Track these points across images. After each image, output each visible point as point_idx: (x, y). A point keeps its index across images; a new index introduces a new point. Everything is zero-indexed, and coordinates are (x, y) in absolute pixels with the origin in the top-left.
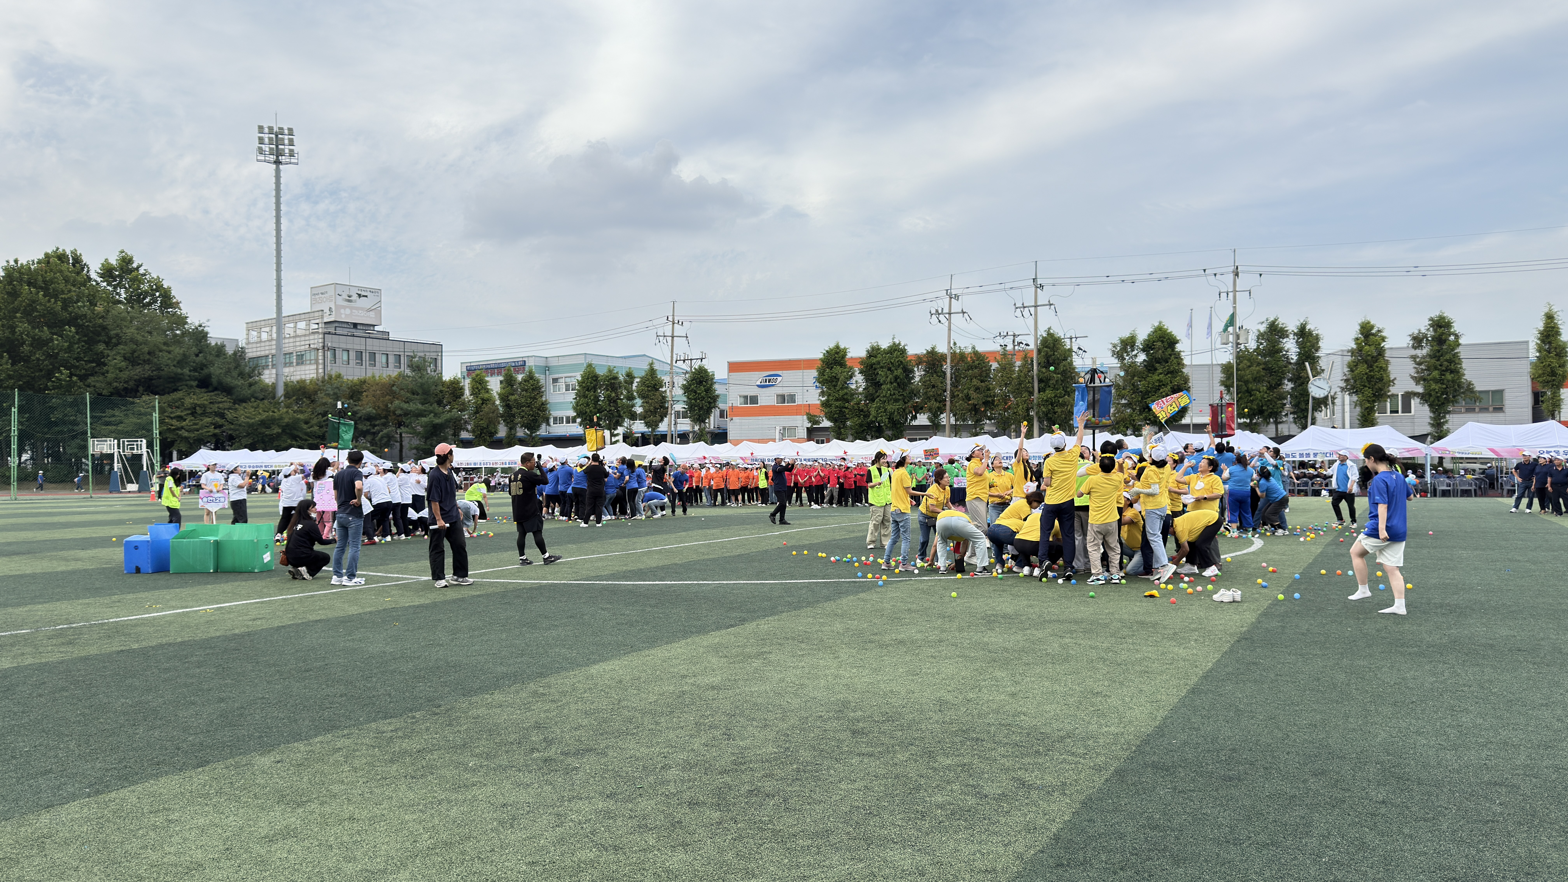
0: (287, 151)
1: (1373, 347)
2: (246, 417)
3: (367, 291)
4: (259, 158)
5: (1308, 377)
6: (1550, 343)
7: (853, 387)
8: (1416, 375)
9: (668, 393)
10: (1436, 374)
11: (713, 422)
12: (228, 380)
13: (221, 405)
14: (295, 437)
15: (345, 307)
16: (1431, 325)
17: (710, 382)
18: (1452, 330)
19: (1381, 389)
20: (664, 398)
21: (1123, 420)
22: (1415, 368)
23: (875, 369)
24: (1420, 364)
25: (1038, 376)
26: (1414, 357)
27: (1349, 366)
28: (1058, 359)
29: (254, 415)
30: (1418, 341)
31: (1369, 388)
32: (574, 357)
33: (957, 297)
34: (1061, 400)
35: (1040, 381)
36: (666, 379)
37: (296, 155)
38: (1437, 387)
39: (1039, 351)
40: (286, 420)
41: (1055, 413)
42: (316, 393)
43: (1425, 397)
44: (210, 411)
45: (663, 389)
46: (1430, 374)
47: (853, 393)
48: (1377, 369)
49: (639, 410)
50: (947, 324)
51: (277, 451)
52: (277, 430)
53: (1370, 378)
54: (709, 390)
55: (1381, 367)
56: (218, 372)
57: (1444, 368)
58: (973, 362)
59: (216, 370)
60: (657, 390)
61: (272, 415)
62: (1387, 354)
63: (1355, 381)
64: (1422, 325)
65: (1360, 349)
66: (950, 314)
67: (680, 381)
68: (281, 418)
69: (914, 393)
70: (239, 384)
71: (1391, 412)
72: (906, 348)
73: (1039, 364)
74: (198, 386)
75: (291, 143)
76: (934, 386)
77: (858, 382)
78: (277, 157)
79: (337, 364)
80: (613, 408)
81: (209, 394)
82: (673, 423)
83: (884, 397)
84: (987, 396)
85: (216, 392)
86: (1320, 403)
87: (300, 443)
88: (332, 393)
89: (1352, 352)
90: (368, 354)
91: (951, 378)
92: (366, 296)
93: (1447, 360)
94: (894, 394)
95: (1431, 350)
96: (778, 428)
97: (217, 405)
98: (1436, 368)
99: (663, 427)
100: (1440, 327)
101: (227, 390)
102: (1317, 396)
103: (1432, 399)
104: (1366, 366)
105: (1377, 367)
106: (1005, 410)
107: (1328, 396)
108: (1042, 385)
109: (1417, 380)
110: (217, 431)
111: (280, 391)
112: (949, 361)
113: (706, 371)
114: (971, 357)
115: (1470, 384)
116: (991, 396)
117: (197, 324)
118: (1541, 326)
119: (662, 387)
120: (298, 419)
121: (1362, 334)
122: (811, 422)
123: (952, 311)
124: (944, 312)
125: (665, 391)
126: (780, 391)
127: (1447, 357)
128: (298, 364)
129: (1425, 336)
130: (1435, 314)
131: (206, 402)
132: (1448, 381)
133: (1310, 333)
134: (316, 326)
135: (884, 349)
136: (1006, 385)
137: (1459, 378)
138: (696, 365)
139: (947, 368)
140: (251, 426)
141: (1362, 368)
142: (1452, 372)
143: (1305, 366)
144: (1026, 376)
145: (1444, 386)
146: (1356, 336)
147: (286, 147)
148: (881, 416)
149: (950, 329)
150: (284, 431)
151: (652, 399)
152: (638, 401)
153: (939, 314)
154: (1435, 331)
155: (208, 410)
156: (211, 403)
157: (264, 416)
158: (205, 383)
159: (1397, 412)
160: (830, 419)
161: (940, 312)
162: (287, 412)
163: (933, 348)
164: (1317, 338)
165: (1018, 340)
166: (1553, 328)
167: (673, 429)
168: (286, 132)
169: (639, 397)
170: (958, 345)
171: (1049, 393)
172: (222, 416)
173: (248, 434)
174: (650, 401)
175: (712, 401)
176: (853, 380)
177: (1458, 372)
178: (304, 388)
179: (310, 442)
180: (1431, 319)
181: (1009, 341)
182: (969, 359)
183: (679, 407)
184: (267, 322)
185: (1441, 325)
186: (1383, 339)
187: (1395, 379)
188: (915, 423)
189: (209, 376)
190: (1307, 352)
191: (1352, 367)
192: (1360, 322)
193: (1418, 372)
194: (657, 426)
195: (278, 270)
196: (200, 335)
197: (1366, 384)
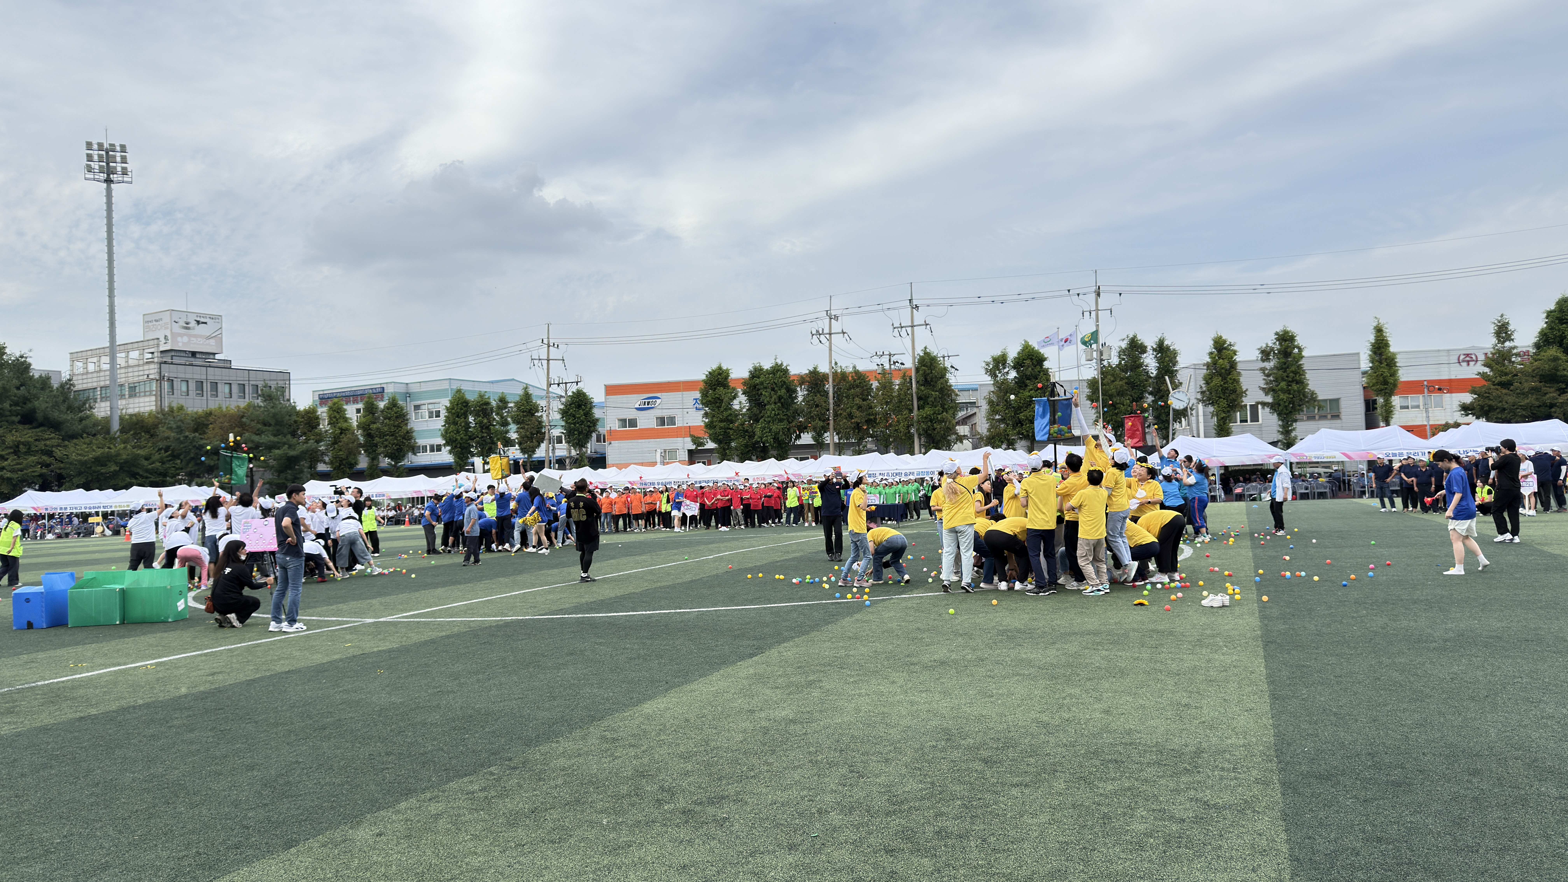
0: (119, 169)
1: (1226, 361)
2: (78, 454)
3: (206, 317)
4: (87, 176)
5: (1168, 390)
6: (1381, 354)
7: (737, 407)
8: (1265, 386)
9: (545, 418)
10: (1283, 384)
11: (591, 448)
12: (55, 415)
13: (48, 442)
14: (134, 475)
15: (182, 335)
16: (1277, 339)
17: (589, 406)
18: (1296, 343)
19: (1235, 400)
20: (540, 423)
21: (999, 435)
22: (1264, 379)
23: (758, 390)
24: (1268, 375)
25: (917, 393)
26: (1263, 370)
27: (1205, 379)
28: (936, 376)
29: (87, 452)
30: (1265, 354)
31: (1224, 399)
32: (439, 382)
33: (836, 318)
34: (939, 417)
35: (919, 399)
36: (542, 403)
37: (129, 173)
38: (1285, 397)
39: (917, 370)
40: (124, 457)
41: (934, 429)
42: (156, 426)
43: (1273, 407)
44: (36, 449)
45: (539, 414)
46: (1277, 386)
47: (736, 414)
48: (1231, 381)
49: (513, 436)
50: (827, 344)
51: (115, 490)
52: (113, 468)
53: (1224, 390)
54: (588, 414)
55: (1234, 380)
56: (44, 406)
57: (1290, 379)
58: (855, 381)
59: (41, 404)
60: (533, 415)
61: (108, 452)
62: (1239, 367)
63: (1211, 393)
64: (1269, 340)
65: (1215, 363)
66: (830, 334)
67: (557, 405)
68: (118, 455)
69: (797, 413)
70: (69, 418)
71: (1241, 421)
72: (788, 368)
73: (918, 382)
74: (19, 422)
75: (124, 160)
76: (817, 406)
77: (741, 403)
78: (108, 175)
79: (175, 396)
80: (485, 435)
81: (34, 430)
82: (551, 448)
83: (768, 417)
84: (869, 415)
85: (41, 429)
86: (1181, 414)
87: (140, 480)
88: (174, 426)
89: (1208, 365)
90: (209, 384)
91: (834, 397)
92: (206, 323)
93: (1293, 372)
94: (778, 414)
95: (1278, 362)
96: (659, 451)
97: (43, 443)
98: (1283, 380)
99: (540, 453)
100: (1286, 341)
101: (55, 426)
102: (1177, 408)
103: (1280, 408)
104: (1220, 378)
105: (1231, 379)
106: (887, 428)
107: (1187, 407)
108: (921, 402)
109: (1266, 391)
110: (44, 471)
111: (116, 426)
112: (831, 380)
113: (584, 394)
114: (852, 377)
115: (1313, 393)
116: (873, 415)
117: (18, 355)
118: (1372, 339)
119: (537, 411)
120: (138, 455)
121: (1215, 348)
122: (695, 444)
123: (833, 332)
124: (825, 332)
125: (541, 416)
126: (659, 413)
127: (1293, 369)
128: (131, 396)
129: (1272, 349)
130: (1279, 329)
131: (30, 439)
132: (1295, 391)
133: (1168, 348)
134: (150, 356)
135: (767, 370)
136: (887, 403)
137: (1304, 388)
138: (573, 389)
139: (829, 387)
140: (83, 463)
141: (1217, 381)
142: (1297, 383)
143: (1165, 380)
144: (906, 394)
145: (1291, 396)
146: (1210, 351)
147: (118, 164)
148: (766, 436)
149: (830, 349)
150: (121, 468)
151: (528, 425)
152: (513, 427)
153: (820, 334)
154: (1280, 344)
155: (34, 448)
156: (36, 440)
157: (99, 452)
158: (29, 419)
159: (1246, 421)
160: (714, 440)
161: (821, 332)
162: (125, 448)
163: (815, 368)
164: (1175, 353)
165: (893, 359)
166: (1383, 340)
167: (551, 454)
168: (118, 148)
169: (514, 422)
170: (839, 365)
171: (928, 410)
172: (50, 454)
173: (80, 474)
174: (526, 427)
175: (591, 425)
176: (736, 402)
177: (1303, 383)
178: (143, 421)
179: (152, 479)
180: (1277, 334)
181: (885, 360)
182: (850, 378)
183: (556, 432)
184: (94, 352)
185: (1286, 339)
186: (1235, 353)
187: (1247, 390)
188: (798, 442)
189: (33, 411)
190: (1166, 367)
191: (1208, 380)
192: (1213, 336)
193: (1267, 384)
194: (534, 452)
195: (111, 296)
196: (22, 367)
197: (1222, 396)
